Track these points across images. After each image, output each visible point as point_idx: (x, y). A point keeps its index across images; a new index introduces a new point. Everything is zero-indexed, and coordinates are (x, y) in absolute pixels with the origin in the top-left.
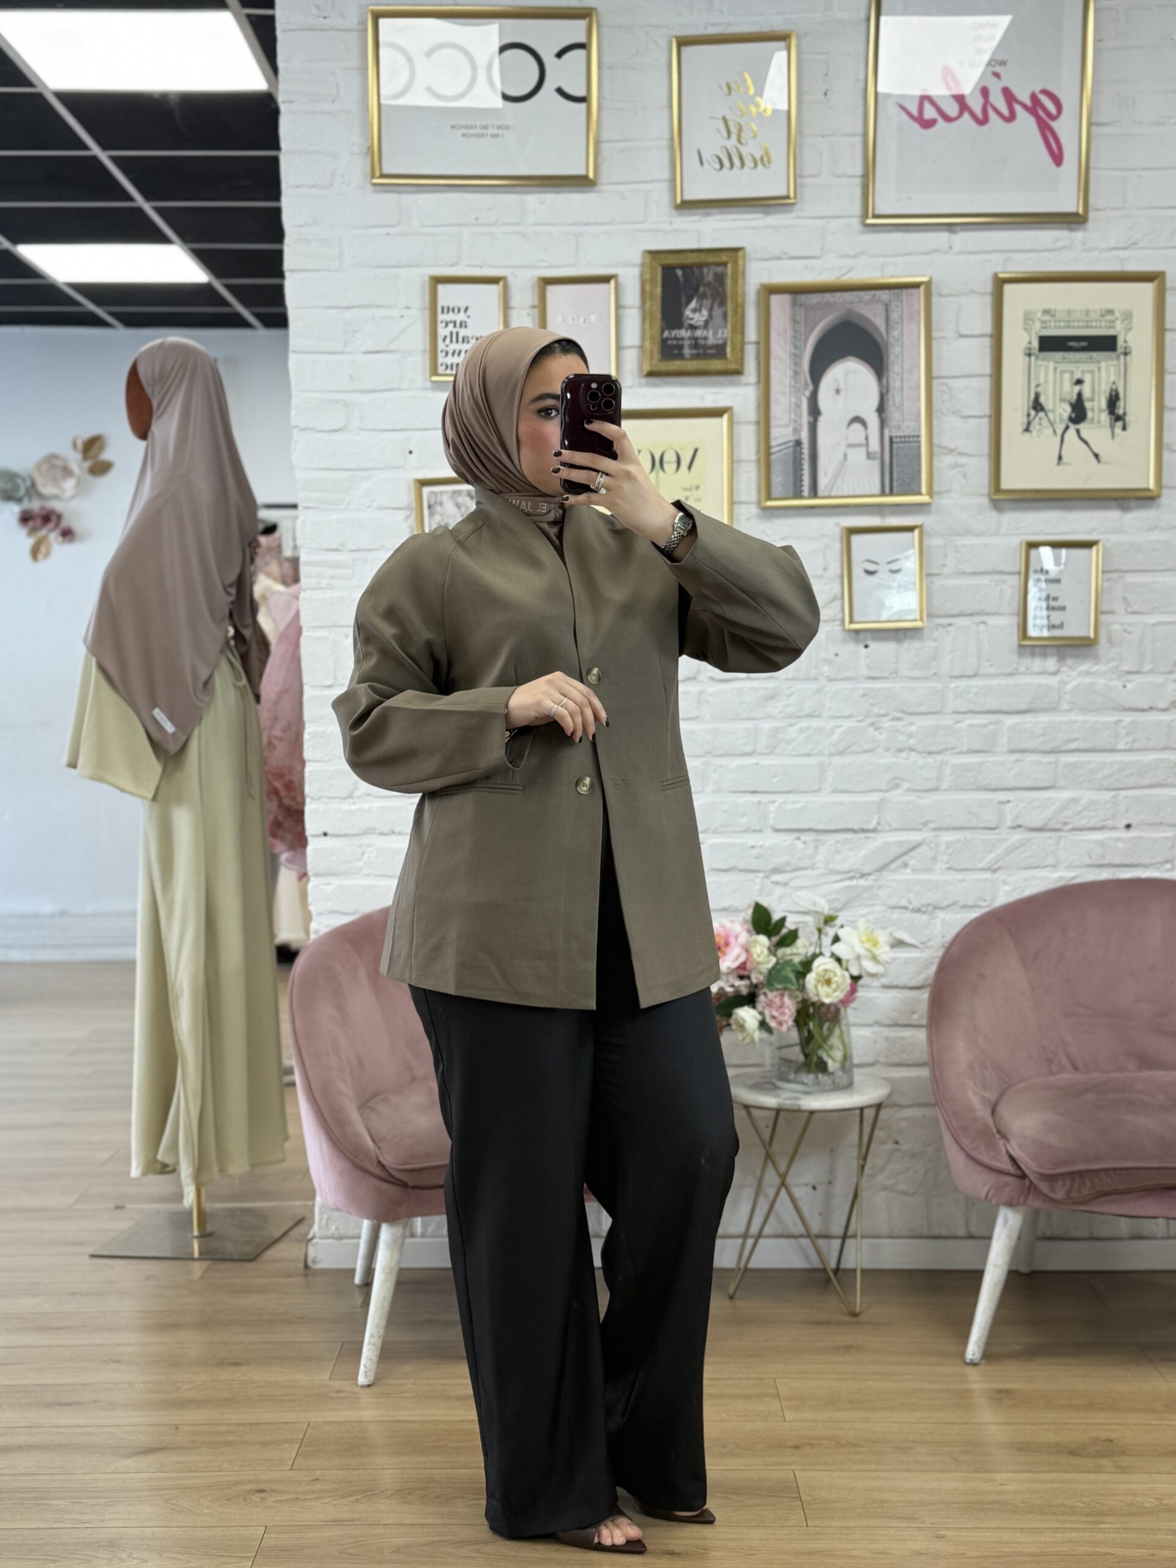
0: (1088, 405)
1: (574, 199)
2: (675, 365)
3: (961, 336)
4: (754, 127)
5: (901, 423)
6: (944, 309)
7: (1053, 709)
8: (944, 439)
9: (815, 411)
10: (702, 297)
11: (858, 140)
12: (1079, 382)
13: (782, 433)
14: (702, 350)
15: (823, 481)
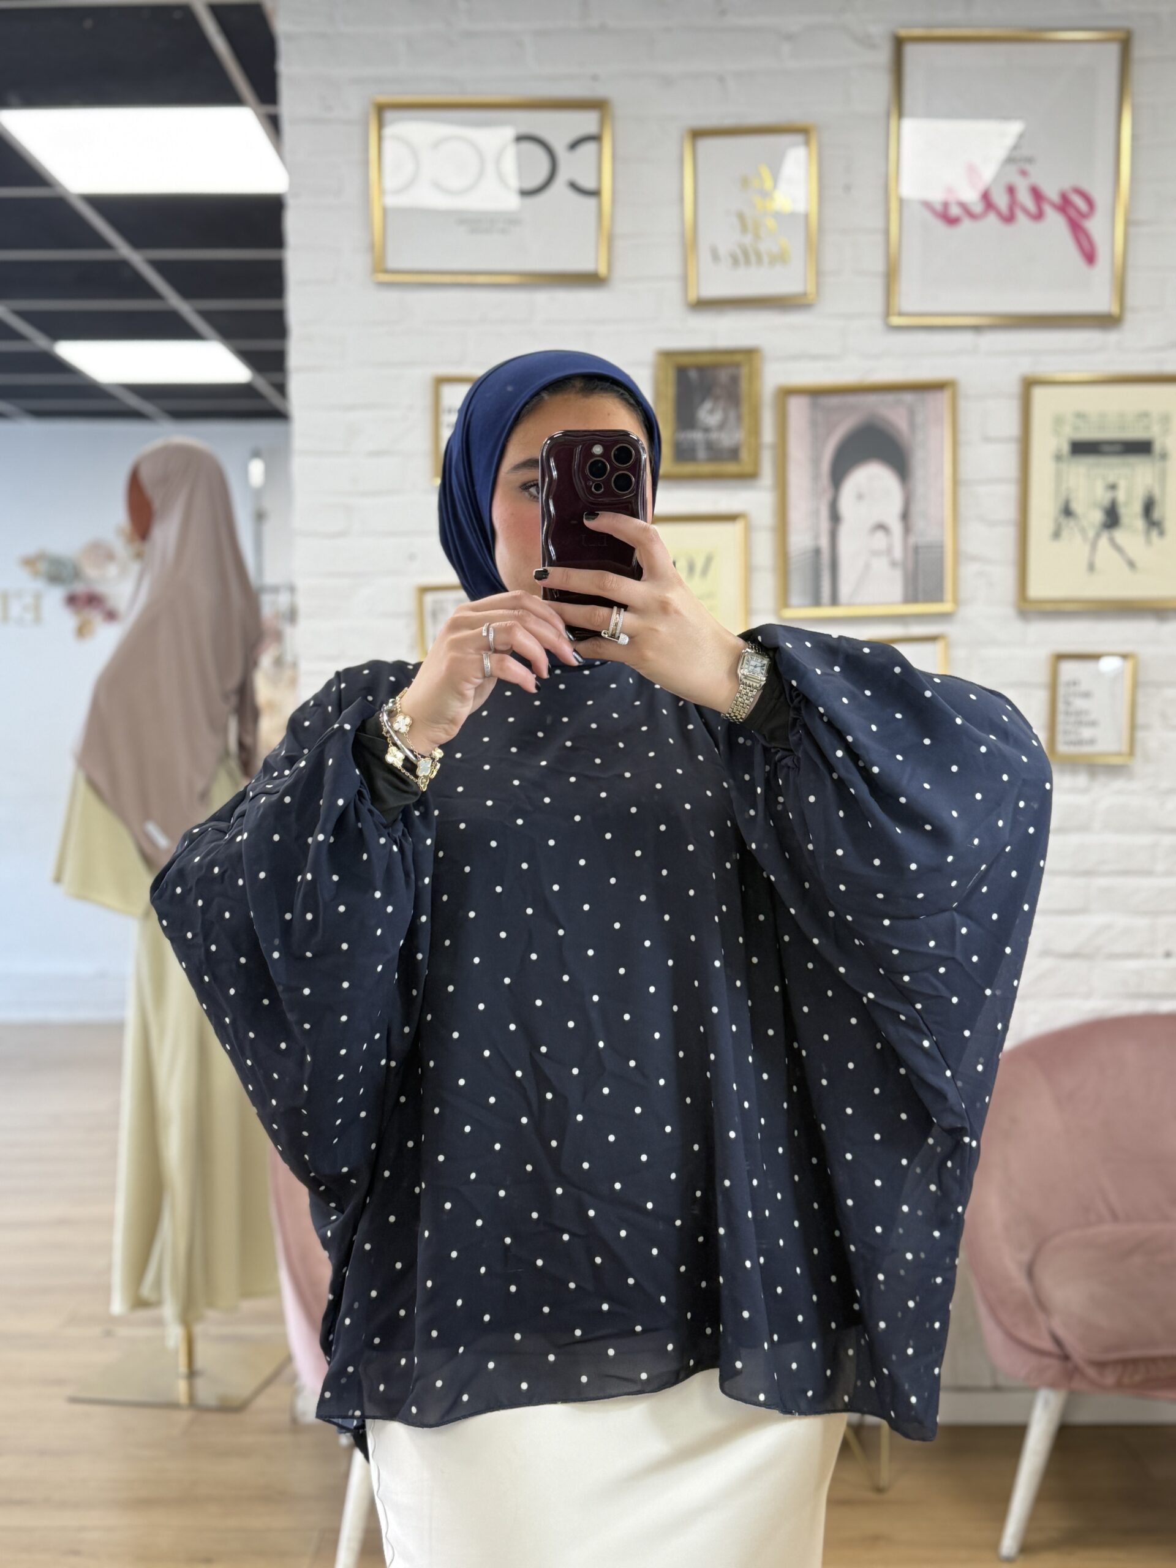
0: (1124, 512)
1: (585, 297)
2: (688, 468)
3: (987, 439)
4: (770, 223)
5: (926, 531)
6: (971, 413)
7: (1084, 828)
8: (970, 546)
9: (835, 517)
10: (716, 399)
11: (879, 238)
12: (1113, 487)
13: (800, 540)
14: (716, 453)
15: (845, 589)
